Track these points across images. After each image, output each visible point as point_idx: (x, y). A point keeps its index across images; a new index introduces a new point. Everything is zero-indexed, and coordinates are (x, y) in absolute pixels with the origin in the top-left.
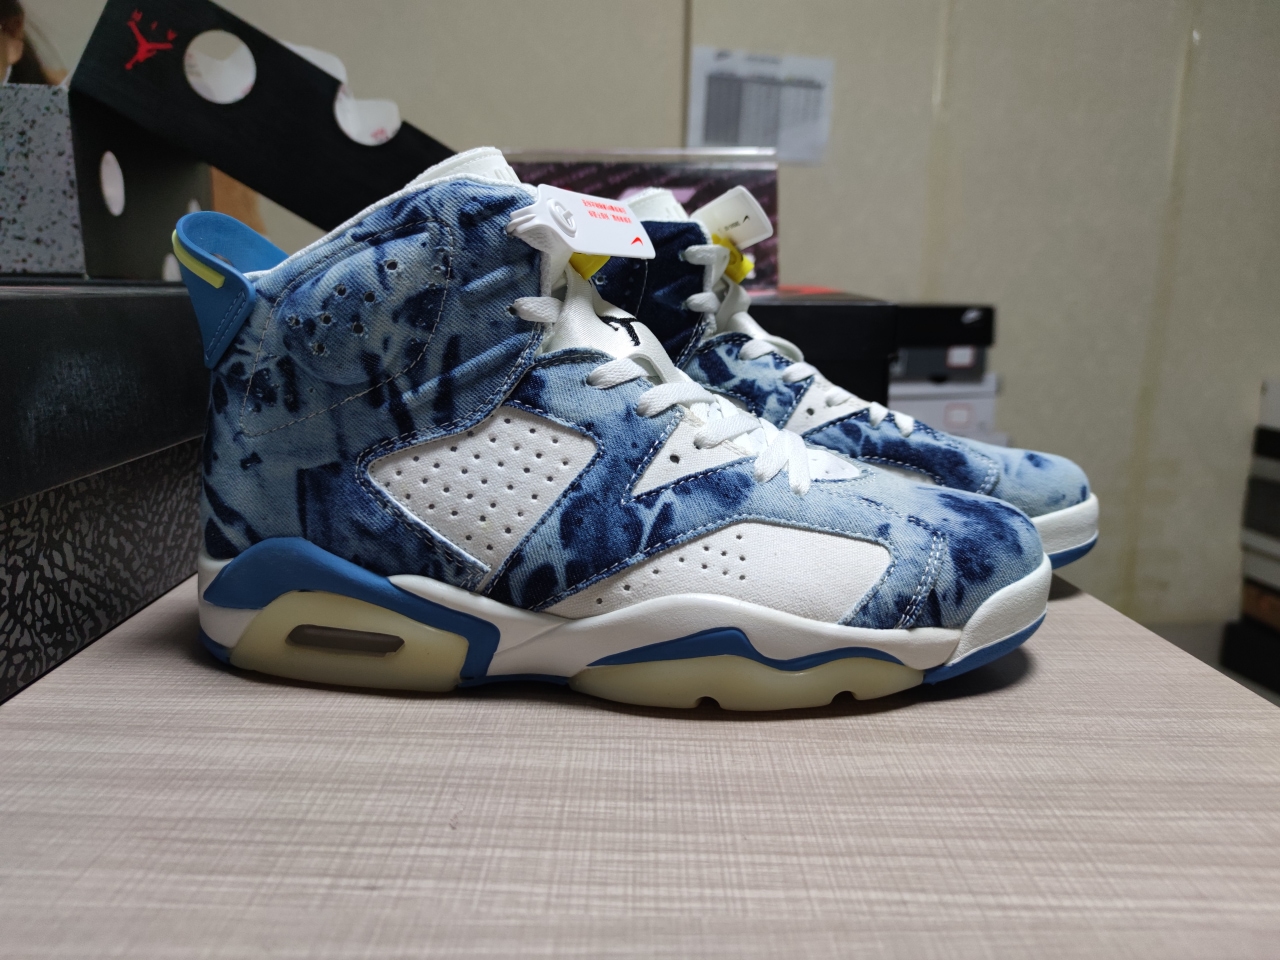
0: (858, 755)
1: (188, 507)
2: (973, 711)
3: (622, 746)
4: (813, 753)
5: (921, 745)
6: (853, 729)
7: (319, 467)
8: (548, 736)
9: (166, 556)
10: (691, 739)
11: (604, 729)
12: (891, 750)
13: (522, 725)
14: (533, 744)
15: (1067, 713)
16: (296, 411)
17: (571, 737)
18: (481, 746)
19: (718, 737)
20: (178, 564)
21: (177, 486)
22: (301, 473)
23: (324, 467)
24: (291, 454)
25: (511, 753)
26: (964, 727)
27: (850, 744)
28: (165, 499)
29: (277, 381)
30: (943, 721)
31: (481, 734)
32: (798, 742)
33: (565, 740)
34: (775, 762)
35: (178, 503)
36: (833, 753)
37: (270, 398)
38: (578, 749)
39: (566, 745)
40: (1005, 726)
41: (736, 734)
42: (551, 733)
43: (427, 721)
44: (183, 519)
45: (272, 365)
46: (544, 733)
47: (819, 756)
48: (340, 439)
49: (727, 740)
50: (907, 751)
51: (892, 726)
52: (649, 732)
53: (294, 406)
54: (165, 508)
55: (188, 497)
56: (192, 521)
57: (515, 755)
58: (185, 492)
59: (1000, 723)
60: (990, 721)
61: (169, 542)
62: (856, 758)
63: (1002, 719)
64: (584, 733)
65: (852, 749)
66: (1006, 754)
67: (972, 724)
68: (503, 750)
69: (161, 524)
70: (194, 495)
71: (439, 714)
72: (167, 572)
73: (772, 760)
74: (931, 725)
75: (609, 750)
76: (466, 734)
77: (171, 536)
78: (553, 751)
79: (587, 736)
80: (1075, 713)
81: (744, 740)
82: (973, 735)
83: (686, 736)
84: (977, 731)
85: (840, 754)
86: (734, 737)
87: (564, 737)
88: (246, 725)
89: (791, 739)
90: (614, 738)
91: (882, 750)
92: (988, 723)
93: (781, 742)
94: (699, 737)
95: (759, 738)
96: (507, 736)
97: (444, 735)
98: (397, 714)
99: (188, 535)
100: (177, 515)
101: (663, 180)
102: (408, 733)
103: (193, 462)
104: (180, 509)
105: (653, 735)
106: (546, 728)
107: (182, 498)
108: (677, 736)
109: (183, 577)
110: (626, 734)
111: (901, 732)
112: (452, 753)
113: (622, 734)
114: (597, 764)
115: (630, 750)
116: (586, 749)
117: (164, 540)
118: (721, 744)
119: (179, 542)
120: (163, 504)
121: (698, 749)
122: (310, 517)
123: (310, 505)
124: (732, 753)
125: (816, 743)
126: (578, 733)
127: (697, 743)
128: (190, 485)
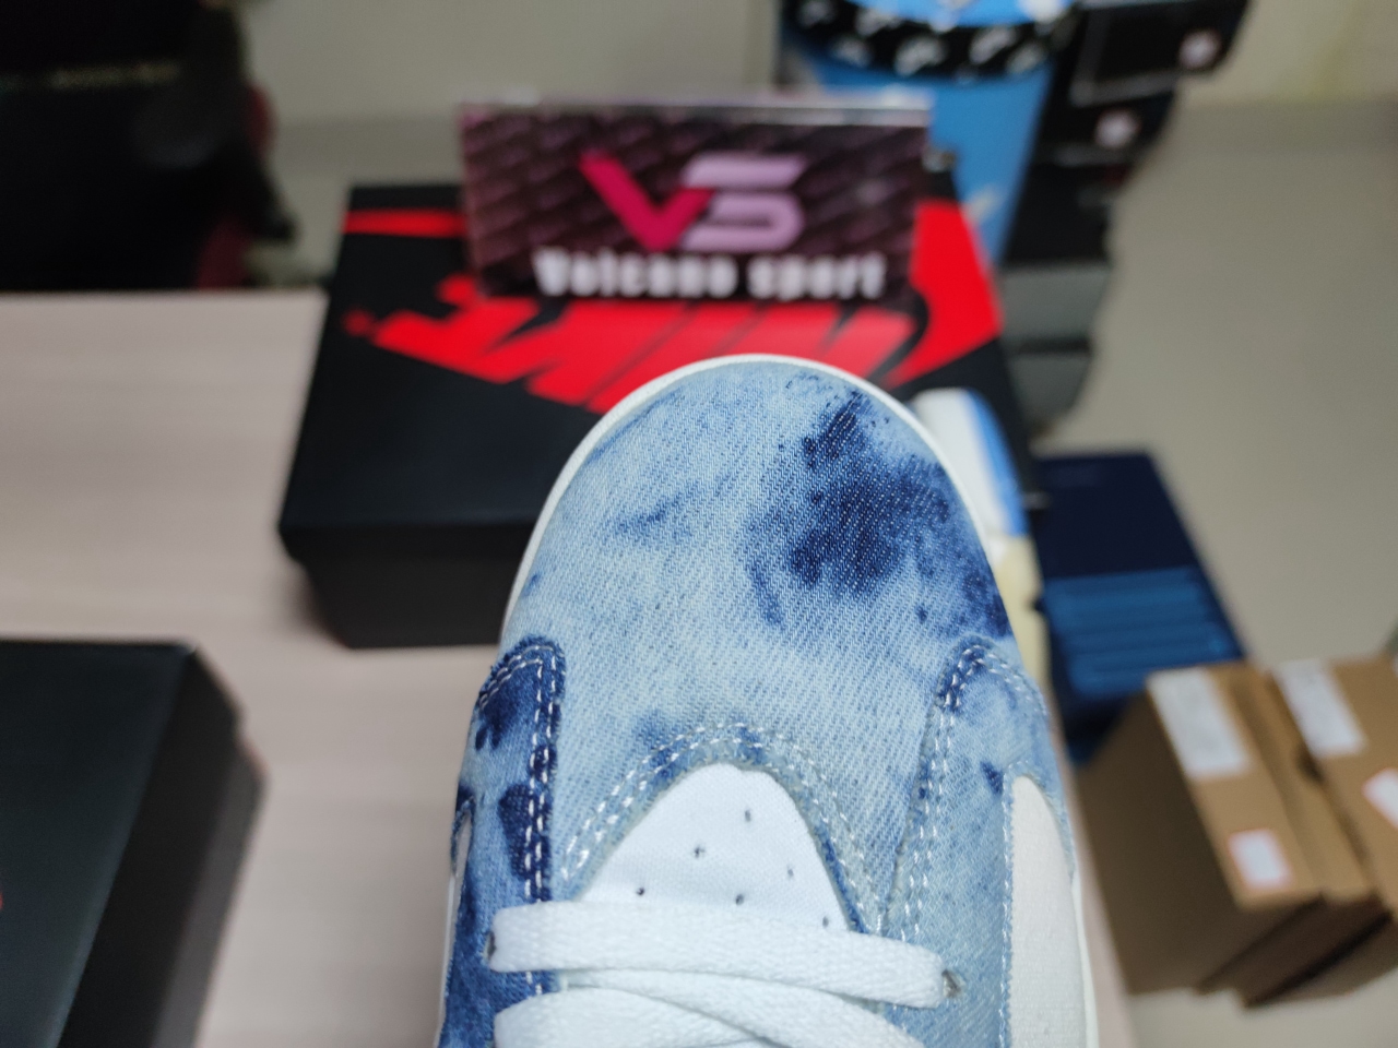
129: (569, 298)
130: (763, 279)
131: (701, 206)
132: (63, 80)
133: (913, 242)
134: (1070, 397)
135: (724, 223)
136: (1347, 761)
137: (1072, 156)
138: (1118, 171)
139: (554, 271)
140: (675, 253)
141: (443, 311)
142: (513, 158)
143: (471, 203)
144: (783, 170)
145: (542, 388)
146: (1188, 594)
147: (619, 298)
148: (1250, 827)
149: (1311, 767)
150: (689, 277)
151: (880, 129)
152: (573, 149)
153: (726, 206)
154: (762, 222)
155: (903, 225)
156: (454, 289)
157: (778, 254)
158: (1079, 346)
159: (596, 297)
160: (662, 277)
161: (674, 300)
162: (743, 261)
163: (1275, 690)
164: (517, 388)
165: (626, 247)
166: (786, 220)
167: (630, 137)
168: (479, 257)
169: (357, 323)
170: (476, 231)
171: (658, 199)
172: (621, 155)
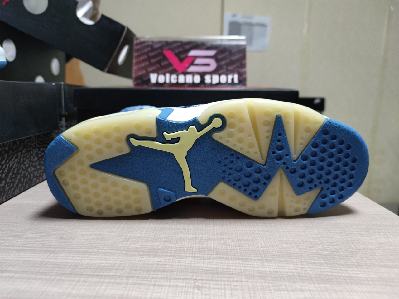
0: (291, 291)
1: (18, 166)
2: (342, 265)
3: (179, 284)
4: (270, 290)
5: (321, 285)
6: (288, 275)
8: (145, 277)
9: (6, 186)
10: (212, 280)
11: (172, 274)
12: (307, 288)
13: (135, 270)
14: (138, 282)
15: (385, 266)
17: (156, 278)
18: (114, 283)
19: (224, 279)
20: (13, 189)
21: (12, 157)
25: (126, 287)
26: (340, 274)
27: (287, 284)
28: (6, 163)
30: (329, 270)
31: (115, 276)
32: (262, 282)
33: (153, 280)
34: (252, 295)
35: (13, 165)
36: (279, 290)
38: (158, 285)
39: (153, 283)
40: (358, 274)
41: (233, 278)
42: (147, 276)
43: (92, 267)
44: (15, 171)
46: (144, 275)
47: (273, 291)
49: (229, 281)
50: (315, 289)
51: (306, 274)
52: (193, 276)
54: (6, 167)
55: (18, 163)
56: (20, 171)
57: (128, 289)
58: (16, 160)
59: (356, 272)
60: (351, 271)
61: (8, 180)
62: (290, 293)
63: (356, 270)
64: (163, 276)
65: (288, 287)
66: (362, 292)
67: (343, 273)
68: (123, 285)
69: (4, 173)
70: (21, 162)
71: (99, 263)
72: (7, 192)
73: (250, 294)
74: (324, 273)
75: (173, 286)
76: (108, 276)
77: (9, 178)
78: (146, 287)
79: (164, 278)
80: (389, 267)
81: (237, 281)
82: (345, 279)
83: (210, 278)
84: (346, 276)
85: (283, 290)
86: (232, 279)
87: (153, 278)
88: (10, 269)
89: (259, 281)
90: (176, 279)
91: (303, 288)
92: (351, 272)
93: (254, 282)
94: (216, 279)
95: (244, 280)
96: (126, 277)
97: (97, 276)
98: (80, 263)
99: (18, 177)
100: (12, 169)
101: (204, 47)
102: (81, 275)
103: (20, 148)
104: (14, 167)
105: (194, 277)
106: (145, 273)
107: (14, 163)
108: (205, 278)
109: (16, 194)
110: (182, 277)
111: (311, 277)
112: (98, 287)
113: (180, 277)
114: (166, 295)
115: (182, 286)
116: (162, 286)
117: (5, 179)
118: (226, 283)
119: (13, 180)
120: (5, 165)
121: (215, 286)
124: (231, 289)
125: (271, 283)
126: (159, 276)
127: (215, 282)
128: (19, 158)
130: (208, 79)
131: (192, 61)
139: (153, 77)
152: (161, 48)
160: (181, 79)
165: (173, 72)
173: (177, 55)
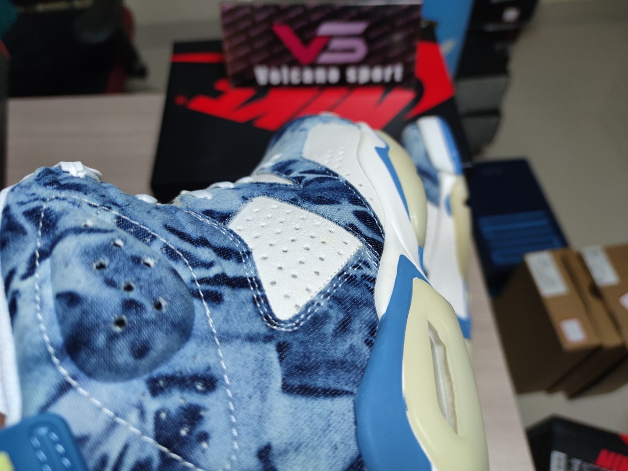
7: (281, 365)
16: (217, 380)
22: (287, 389)
23: (281, 359)
24: (263, 399)
29: (175, 400)
37: (193, 415)
45: (153, 405)
48: (251, 339)
53: (210, 382)
101: (346, 17)
122: (332, 383)
123: (320, 383)
129: (269, 86)
130: (351, 75)
131: (325, 44)
132: (41, 8)
133: (417, 56)
134: (490, 136)
135: (334, 51)
136: (612, 288)
137: (491, 28)
138: (513, 34)
139: (262, 75)
140: (314, 66)
141: (216, 94)
142: (243, 26)
143: (226, 46)
144: (359, 27)
145: (260, 124)
146: (544, 222)
147: (291, 86)
148: (569, 317)
149: (596, 290)
150: (320, 76)
151: (401, 6)
152: (269, 20)
153: (335, 44)
154: (351, 50)
155: (411, 50)
156: (220, 85)
157: (358, 65)
158: (495, 113)
159: (281, 85)
160: (308, 76)
161: (314, 85)
162: (342, 68)
163: (580, 258)
164: (249, 124)
165: (293, 63)
166: (361, 49)
167: (293, 14)
168: (230, 71)
169: (180, 100)
170: (229, 58)
171: (306, 42)
172: (290, 23)
173: (300, 33)
